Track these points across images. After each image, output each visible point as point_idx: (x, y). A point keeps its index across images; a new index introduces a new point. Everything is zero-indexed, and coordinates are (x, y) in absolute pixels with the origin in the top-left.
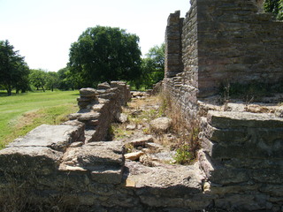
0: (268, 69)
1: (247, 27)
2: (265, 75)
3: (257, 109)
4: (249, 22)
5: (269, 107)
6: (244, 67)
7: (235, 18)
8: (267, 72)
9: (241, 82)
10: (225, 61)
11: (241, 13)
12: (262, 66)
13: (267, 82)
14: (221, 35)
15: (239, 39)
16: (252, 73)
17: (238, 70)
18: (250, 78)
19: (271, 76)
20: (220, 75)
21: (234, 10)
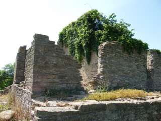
0: (70, 82)
1: (60, 60)
2: (68, 85)
3: (64, 104)
4: (61, 58)
5: (69, 103)
6: (58, 81)
7: (54, 55)
8: (70, 84)
9: (56, 89)
10: (48, 77)
11: (57, 53)
12: (67, 81)
13: (69, 89)
14: (46, 63)
15: (56, 65)
16: (62, 84)
17: (55, 82)
18: (61, 86)
19: (71, 86)
20: (45, 84)
21: (54, 51)
